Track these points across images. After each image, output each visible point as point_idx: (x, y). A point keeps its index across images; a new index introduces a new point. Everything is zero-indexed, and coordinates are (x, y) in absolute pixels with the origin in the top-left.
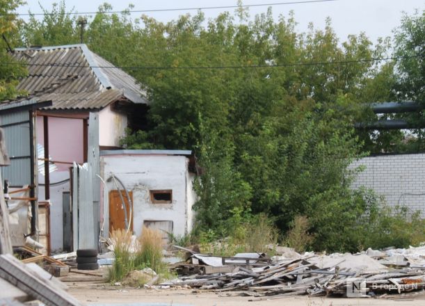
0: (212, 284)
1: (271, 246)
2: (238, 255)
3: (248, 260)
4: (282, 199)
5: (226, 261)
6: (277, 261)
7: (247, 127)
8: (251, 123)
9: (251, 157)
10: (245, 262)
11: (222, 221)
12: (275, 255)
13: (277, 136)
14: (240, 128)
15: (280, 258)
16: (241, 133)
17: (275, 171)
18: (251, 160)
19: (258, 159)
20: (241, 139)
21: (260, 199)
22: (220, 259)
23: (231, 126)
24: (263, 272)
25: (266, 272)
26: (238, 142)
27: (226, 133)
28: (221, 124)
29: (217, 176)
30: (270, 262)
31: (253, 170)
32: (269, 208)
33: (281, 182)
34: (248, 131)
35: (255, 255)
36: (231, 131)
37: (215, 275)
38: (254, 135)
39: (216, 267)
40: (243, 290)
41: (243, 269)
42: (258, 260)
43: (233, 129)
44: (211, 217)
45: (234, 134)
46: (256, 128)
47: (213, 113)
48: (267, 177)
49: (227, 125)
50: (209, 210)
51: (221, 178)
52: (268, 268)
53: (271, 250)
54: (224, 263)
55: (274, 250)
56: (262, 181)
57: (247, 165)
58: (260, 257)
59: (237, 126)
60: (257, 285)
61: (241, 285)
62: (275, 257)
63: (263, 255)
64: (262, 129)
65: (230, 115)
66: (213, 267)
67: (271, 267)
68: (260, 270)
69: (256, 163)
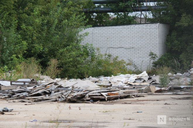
0: (5, 96)
1: (37, 75)
2: (19, 80)
3: (24, 82)
4: (44, 50)
5: (13, 83)
6: (41, 83)
7: (24, 11)
8: (27, 8)
9: (26, 27)
10: (23, 83)
11: (10, 62)
12: (40, 80)
13: (41, 16)
14: (21, 11)
15: (42, 82)
16: (21, 14)
17: (40, 35)
18: (26, 28)
19: (30, 28)
20: (21, 17)
21: (31, 50)
22: (9, 82)
23: (16, 10)
24: (33, 89)
25: (35, 89)
26: (19, 19)
27: (13, 14)
28: (10, 9)
29: (7, 37)
30: (37, 83)
31: (28, 34)
32: (36, 55)
33: (43, 40)
34: (25, 13)
35: (29, 80)
36: (16, 12)
37: (6, 91)
38: (28, 15)
39: (7, 87)
40: (22, 99)
41: (22, 87)
42: (30, 83)
43: (17, 12)
44: (4, 59)
45: (17, 14)
46: (29, 12)
47: (5, 2)
48: (35, 38)
49: (13, 9)
50: (3, 55)
51: (10, 38)
52: (36, 87)
53: (37, 77)
54: (11, 84)
55: (39, 78)
56: (33, 40)
57: (24, 31)
58: (31, 81)
59: (19, 10)
60: (30, 96)
61: (21, 96)
62: (39, 81)
63: (33, 80)
64: (33, 12)
65: (15, 4)
66: (5, 86)
67: (37, 86)
68: (32, 88)
69: (30, 30)
